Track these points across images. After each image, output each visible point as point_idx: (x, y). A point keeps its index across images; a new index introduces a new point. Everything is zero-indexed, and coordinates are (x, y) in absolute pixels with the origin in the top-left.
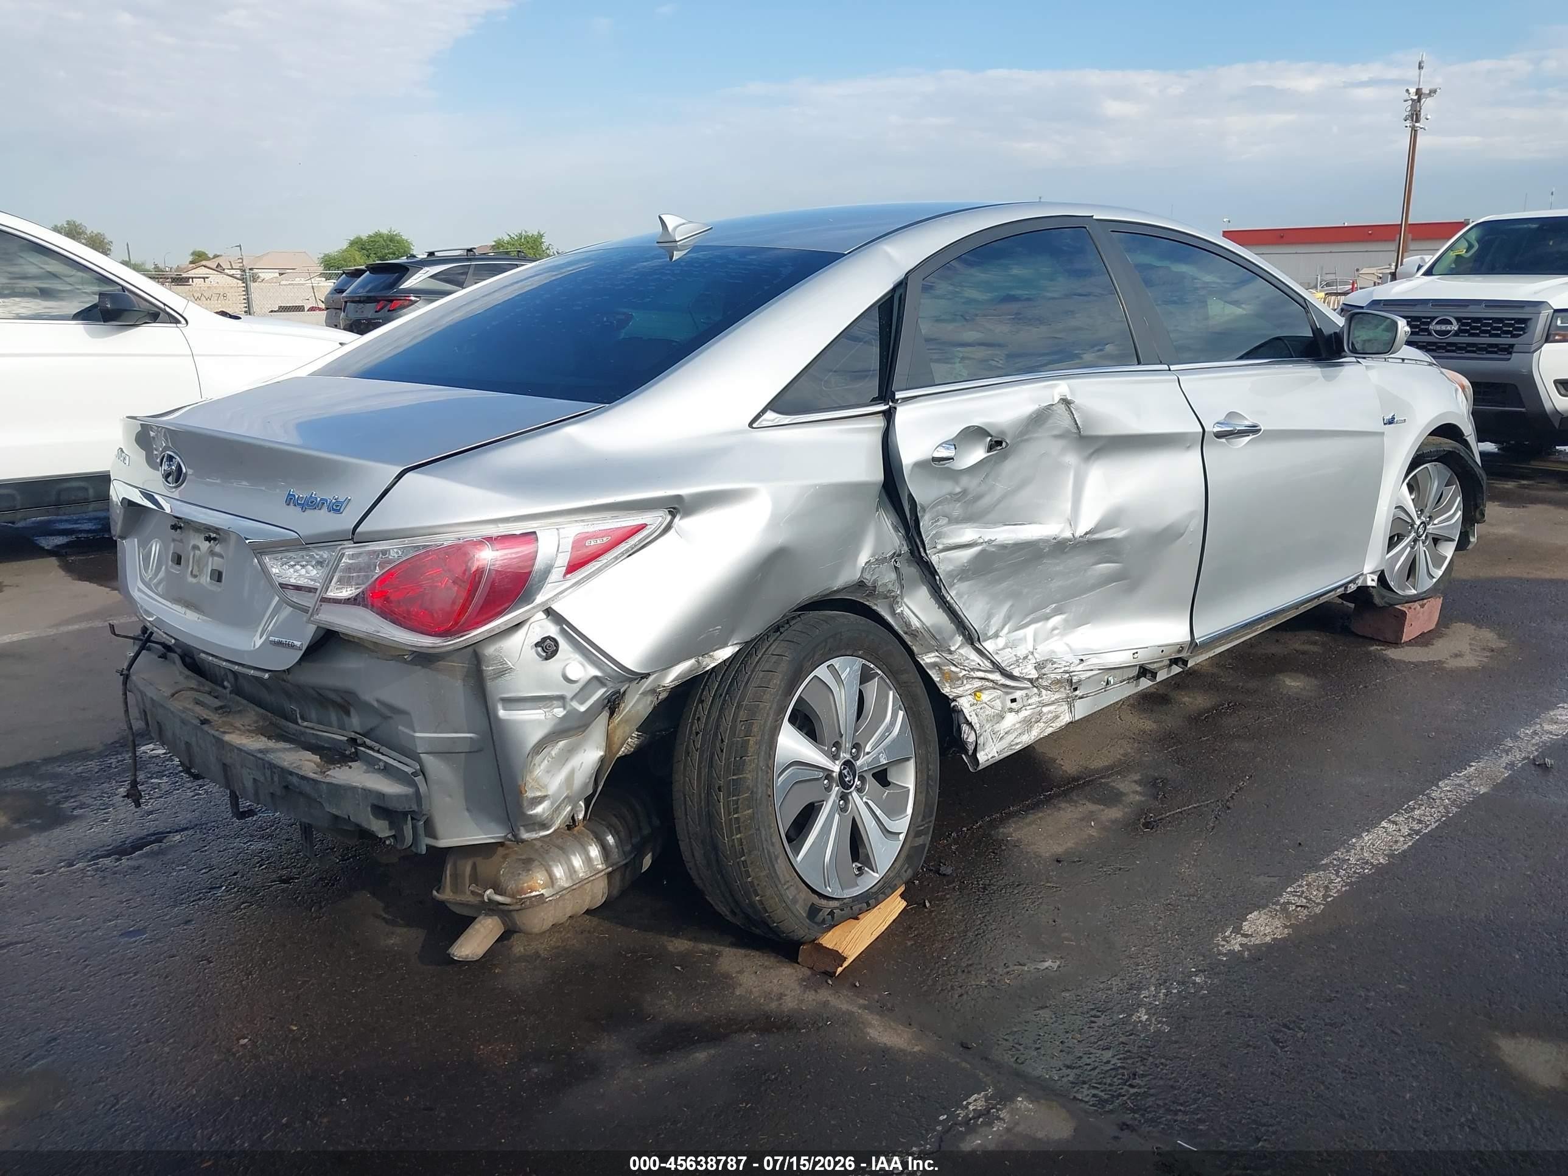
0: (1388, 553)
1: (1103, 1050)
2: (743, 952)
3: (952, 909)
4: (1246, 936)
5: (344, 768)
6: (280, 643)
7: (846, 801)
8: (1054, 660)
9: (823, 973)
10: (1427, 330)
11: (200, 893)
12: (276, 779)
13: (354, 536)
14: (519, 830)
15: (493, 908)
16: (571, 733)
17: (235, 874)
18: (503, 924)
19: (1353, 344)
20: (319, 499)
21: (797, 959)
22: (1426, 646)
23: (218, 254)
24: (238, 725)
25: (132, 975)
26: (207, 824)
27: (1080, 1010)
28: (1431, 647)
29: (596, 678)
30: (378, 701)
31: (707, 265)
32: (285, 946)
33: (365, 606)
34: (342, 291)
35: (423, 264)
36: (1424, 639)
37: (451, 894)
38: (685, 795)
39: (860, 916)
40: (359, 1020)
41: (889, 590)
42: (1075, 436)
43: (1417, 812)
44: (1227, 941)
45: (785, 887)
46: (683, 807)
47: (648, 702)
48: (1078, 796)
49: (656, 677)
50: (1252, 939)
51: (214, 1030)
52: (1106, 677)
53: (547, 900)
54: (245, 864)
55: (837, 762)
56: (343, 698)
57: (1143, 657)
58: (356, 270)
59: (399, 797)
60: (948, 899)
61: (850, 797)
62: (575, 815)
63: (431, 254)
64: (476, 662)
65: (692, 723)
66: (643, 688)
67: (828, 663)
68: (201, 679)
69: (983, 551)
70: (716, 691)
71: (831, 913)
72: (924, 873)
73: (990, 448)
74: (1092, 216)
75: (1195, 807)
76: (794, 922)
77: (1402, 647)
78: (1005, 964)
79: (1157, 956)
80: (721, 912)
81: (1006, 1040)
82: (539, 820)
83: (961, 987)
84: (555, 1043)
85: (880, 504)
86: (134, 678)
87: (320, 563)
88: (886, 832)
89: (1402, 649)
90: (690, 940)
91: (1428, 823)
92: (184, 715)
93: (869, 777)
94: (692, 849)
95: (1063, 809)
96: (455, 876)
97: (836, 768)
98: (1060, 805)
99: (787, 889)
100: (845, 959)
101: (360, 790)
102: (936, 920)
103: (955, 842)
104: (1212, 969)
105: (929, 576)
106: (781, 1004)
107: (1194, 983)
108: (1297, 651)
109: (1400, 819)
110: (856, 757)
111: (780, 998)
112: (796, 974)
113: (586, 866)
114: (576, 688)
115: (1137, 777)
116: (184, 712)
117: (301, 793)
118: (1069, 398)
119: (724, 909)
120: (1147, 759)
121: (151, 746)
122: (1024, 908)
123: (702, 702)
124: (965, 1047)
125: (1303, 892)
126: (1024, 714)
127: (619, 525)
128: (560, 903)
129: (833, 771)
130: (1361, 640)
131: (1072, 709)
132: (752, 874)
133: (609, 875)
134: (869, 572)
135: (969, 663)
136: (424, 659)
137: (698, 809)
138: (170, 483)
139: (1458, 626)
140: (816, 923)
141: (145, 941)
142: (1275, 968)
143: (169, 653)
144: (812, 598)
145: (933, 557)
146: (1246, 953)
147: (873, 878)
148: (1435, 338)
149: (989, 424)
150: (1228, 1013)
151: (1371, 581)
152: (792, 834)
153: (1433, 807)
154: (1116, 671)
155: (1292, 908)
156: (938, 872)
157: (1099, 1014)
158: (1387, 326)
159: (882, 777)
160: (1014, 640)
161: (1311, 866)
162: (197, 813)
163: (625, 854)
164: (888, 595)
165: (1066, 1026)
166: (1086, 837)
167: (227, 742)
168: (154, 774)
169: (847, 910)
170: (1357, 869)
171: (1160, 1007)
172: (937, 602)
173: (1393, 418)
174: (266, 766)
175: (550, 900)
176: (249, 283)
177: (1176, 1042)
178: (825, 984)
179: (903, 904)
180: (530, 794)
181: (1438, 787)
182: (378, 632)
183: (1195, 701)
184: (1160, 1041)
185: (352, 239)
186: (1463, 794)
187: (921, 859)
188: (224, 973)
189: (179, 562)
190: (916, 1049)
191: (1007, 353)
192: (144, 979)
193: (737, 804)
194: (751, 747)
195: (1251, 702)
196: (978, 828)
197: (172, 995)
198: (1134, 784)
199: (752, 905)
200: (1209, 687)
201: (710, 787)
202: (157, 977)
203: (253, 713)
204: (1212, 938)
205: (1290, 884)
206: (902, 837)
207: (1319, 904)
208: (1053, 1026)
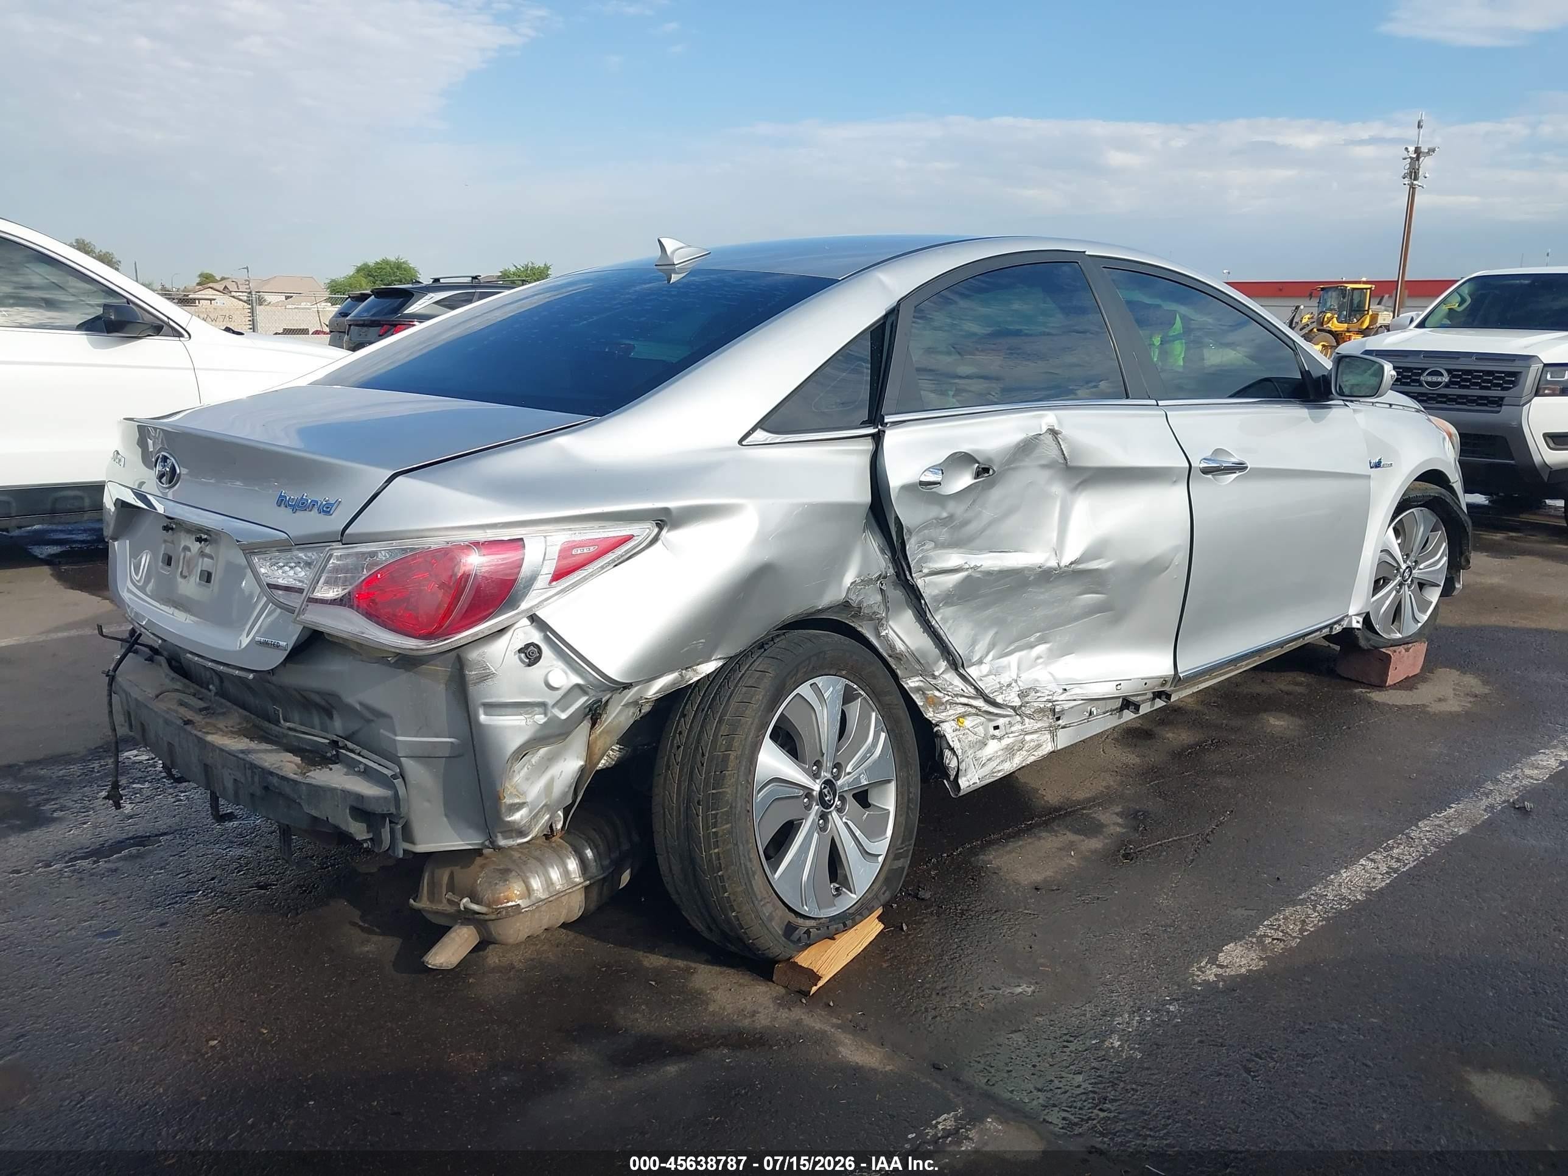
0: (1373, 596)
1: (1074, 1074)
2: (718, 969)
3: (930, 932)
4: (1221, 966)
5: (325, 769)
6: (266, 644)
7: (826, 821)
8: (1038, 688)
9: (797, 992)
10: (1418, 381)
11: (177, 897)
12: (256, 779)
13: (342, 537)
14: (496, 837)
15: (468, 918)
16: (552, 740)
17: (213, 879)
18: (479, 934)
19: (1340, 386)
20: (309, 501)
21: (772, 978)
22: (1411, 690)
23: (226, 276)
24: (221, 725)
25: (104, 974)
26: (187, 829)
27: (1053, 1035)
28: (1415, 691)
29: (578, 686)
30: (361, 704)
31: (703, 287)
32: (259, 951)
33: (351, 607)
34: (346, 315)
35: (428, 289)
36: (1408, 683)
37: (428, 903)
38: (664, 809)
39: (836, 936)
40: (330, 1025)
41: (875, 612)
42: (1062, 466)
43: (1396, 851)
44: (1203, 972)
45: (762, 903)
46: (662, 821)
47: (631, 714)
48: (1059, 826)
49: (639, 689)
50: (1227, 970)
51: (184, 1031)
52: (1089, 708)
53: (523, 910)
54: (224, 869)
55: (818, 781)
56: (327, 702)
57: (1126, 689)
58: (362, 294)
59: (377, 799)
60: (925, 923)
61: (830, 817)
62: (554, 825)
63: (437, 280)
64: (459, 667)
65: (674, 737)
66: (625, 700)
67: (811, 681)
68: (187, 681)
69: (968, 577)
70: (698, 706)
71: (808, 932)
72: (902, 897)
73: (978, 475)
74: (1085, 252)
75: (1174, 840)
76: (771, 940)
77: (1386, 690)
78: (980, 988)
79: (1132, 984)
80: (696, 927)
81: (979, 1062)
82: (516, 827)
83: (934, 1009)
84: (526, 1052)
85: (867, 526)
86: (119, 679)
87: (308, 564)
88: (865, 853)
89: (1386, 692)
90: (666, 956)
91: (1406, 862)
92: (167, 716)
93: (849, 798)
94: (669, 863)
95: (1044, 838)
96: (433, 885)
97: (816, 787)
98: (1041, 835)
99: (764, 905)
100: (820, 978)
101: (339, 791)
102: (912, 943)
103: (935, 867)
104: (1186, 998)
105: (915, 601)
106: (754, 1021)
107: (1168, 1012)
108: (1282, 692)
109: (1378, 857)
110: (837, 777)
111: (754, 1015)
112: (770, 992)
113: (564, 877)
114: (558, 695)
115: (1118, 809)
116: (168, 713)
117: (280, 794)
118: (1056, 429)
119: (700, 925)
120: (1128, 792)
121: (135, 752)
122: (1001, 934)
123: (684, 716)
124: (937, 1068)
125: (1280, 926)
126: (1006, 741)
127: (605, 535)
128: (537, 915)
129: (813, 790)
130: (1346, 682)
131: (1055, 738)
132: (729, 889)
133: (586, 888)
134: (854, 593)
135: (952, 689)
136: (407, 662)
137: (677, 823)
138: (163, 484)
139: (1441, 671)
140: (792, 941)
141: (119, 942)
142: (1249, 999)
143: (156, 656)
144: (797, 616)
145: (919, 581)
146: (1221, 983)
147: (851, 899)
148: (1427, 389)
149: (977, 451)
150: (1201, 1042)
151: (1357, 623)
152: (771, 852)
153: (1412, 847)
154: (1099, 702)
155: (1268, 940)
156: (916, 896)
157: (1072, 1039)
158: (1375, 371)
159: (862, 798)
160: (998, 667)
161: (1288, 900)
162: (177, 819)
163: (603, 868)
164: (873, 616)
165: (1038, 1050)
166: (1066, 866)
167: (209, 743)
168: (136, 779)
169: (823, 930)
170: (1334, 904)
171: (1133, 1034)
172: (922, 626)
173: (1380, 462)
174: (247, 766)
175: (526, 911)
176: (254, 305)
177: (1148, 1069)
178: (799, 1003)
179: (880, 927)
180: (508, 801)
181: (1417, 826)
182: (363, 633)
183: (1178, 737)
184: (1132, 1067)
185: (359, 265)
186: (1441, 834)
187: (899, 883)
188: (197, 975)
189: (169, 564)
190: (888, 1068)
191: (1002, 386)
192: (115, 979)
193: (716, 818)
194: (732, 762)
195: (1235, 740)
196: (958, 855)
197: (143, 995)
198: (1115, 815)
199: (728, 921)
200: (1193, 724)
201: (689, 801)
202: (129, 978)
203: (237, 714)
204: (1187, 968)
205: (1267, 917)
206: (881, 859)
207: (1295, 938)
208: (1026, 1049)
